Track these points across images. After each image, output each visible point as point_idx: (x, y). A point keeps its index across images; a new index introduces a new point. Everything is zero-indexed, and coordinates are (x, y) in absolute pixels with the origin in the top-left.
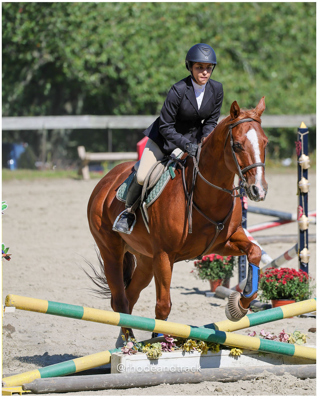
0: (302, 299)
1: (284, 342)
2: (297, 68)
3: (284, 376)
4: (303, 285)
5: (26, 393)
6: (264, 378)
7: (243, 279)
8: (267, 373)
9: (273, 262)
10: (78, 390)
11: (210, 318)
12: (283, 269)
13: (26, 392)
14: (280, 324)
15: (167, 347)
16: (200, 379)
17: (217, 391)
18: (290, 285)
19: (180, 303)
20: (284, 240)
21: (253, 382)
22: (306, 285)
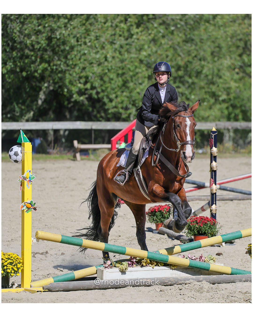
0: (212, 236)
1: (202, 261)
3: (202, 282)
4: (213, 227)
5: (45, 291)
6: (190, 283)
8: (191, 281)
9: (194, 213)
11: (156, 246)
12: (201, 217)
17: (161, 291)
18: (205, 227)
20: (200, 199)
21: (183, 286)
22: (215, 227)
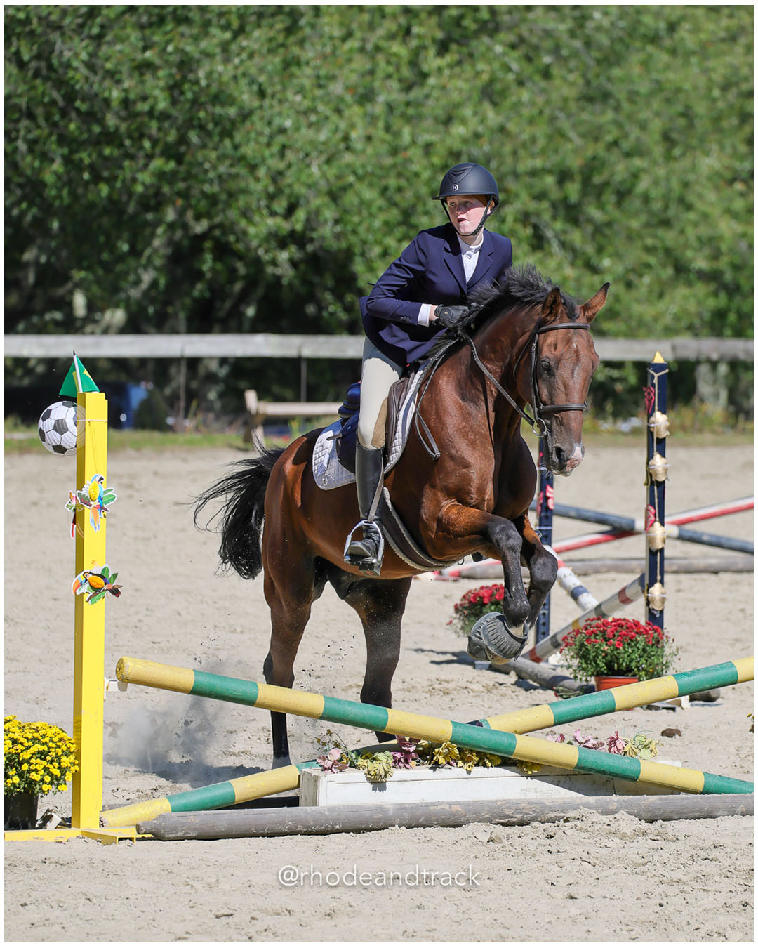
0: (651, 676)
1: (615, 753)
2: (649, 250)
3: (616, 815)
4: (653, 651)
5: (143, 839)
6: (578, 819)
7: (544, 638)
8: (584, 811)
9: (599, 607)
10: (239, 835)
11: (482, 708)
12: (618, 620)
13: (143, 837)
14: (609, 721)
15: (403, 760)
16: (462, 820)
17: (492, 841)
18: (630, 650)
19: (428, 680)
20: (620, 567)
21: (558, 826)
22: (659, 650)
